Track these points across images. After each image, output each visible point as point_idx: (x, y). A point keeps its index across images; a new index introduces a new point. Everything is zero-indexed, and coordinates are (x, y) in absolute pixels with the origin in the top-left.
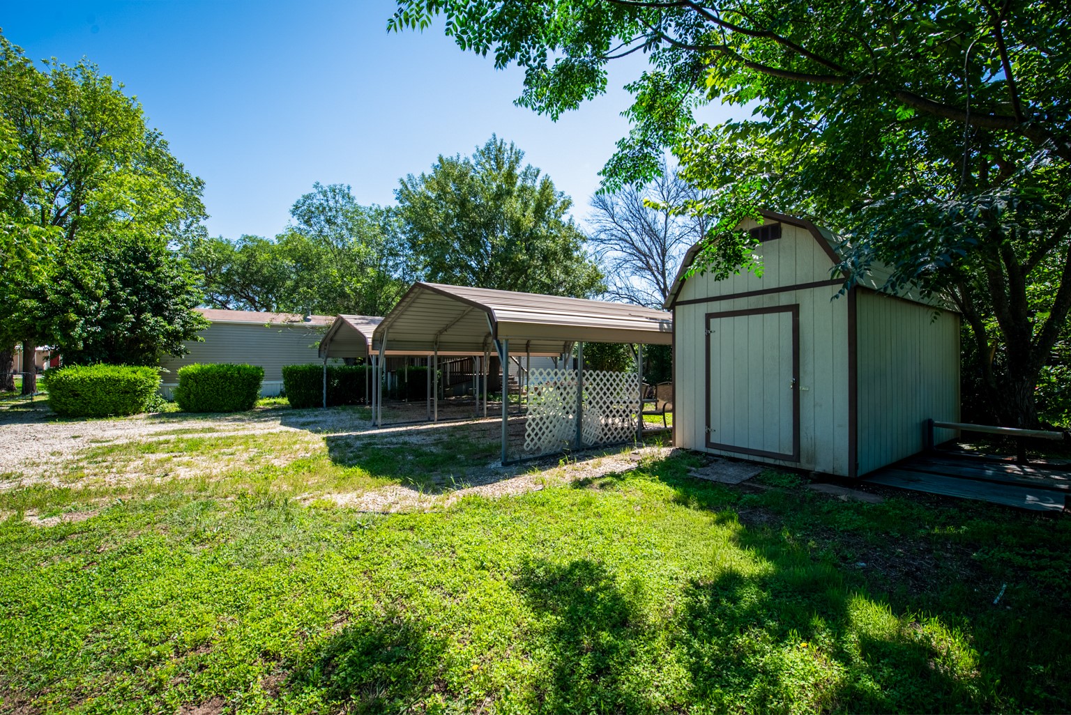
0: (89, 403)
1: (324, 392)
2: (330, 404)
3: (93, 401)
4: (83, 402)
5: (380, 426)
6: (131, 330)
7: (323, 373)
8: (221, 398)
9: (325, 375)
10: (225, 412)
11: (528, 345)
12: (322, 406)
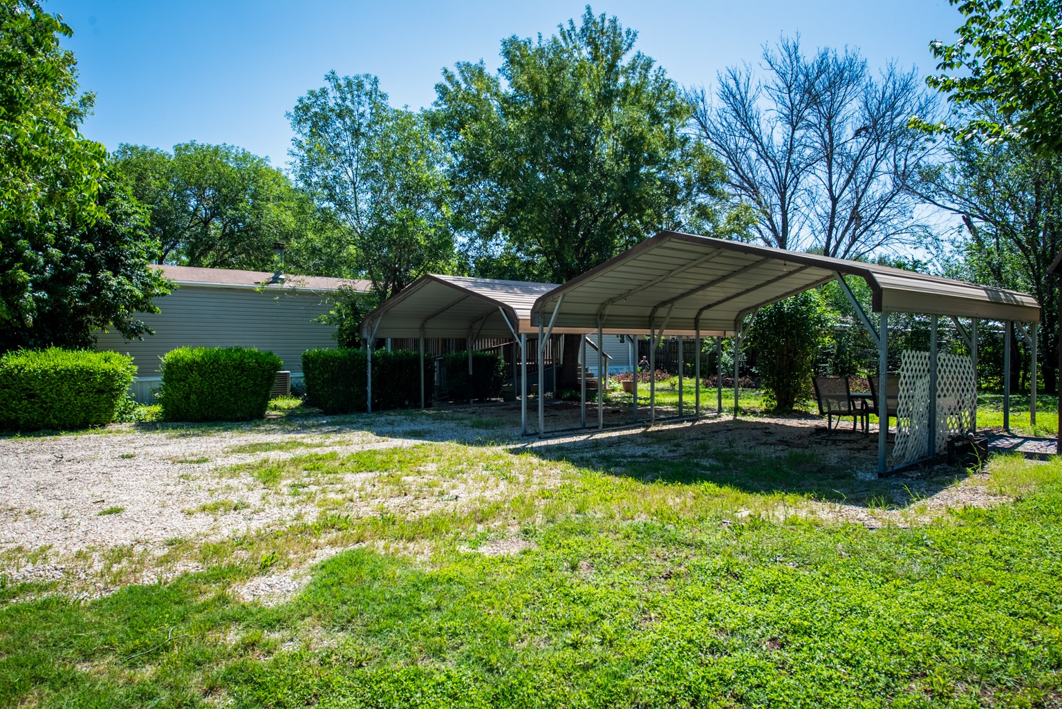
0: (51, 408)
1: (369, 389)
2: (377, 408)
3: (57, 406)
4: (41, 407)
5: (542, 434)
6: (84, 297)
7: (366, 361)
8: (232, 399)
9: (369, 365)
10: (237, 420)
11: (697, 319)
12: (365, 410)
